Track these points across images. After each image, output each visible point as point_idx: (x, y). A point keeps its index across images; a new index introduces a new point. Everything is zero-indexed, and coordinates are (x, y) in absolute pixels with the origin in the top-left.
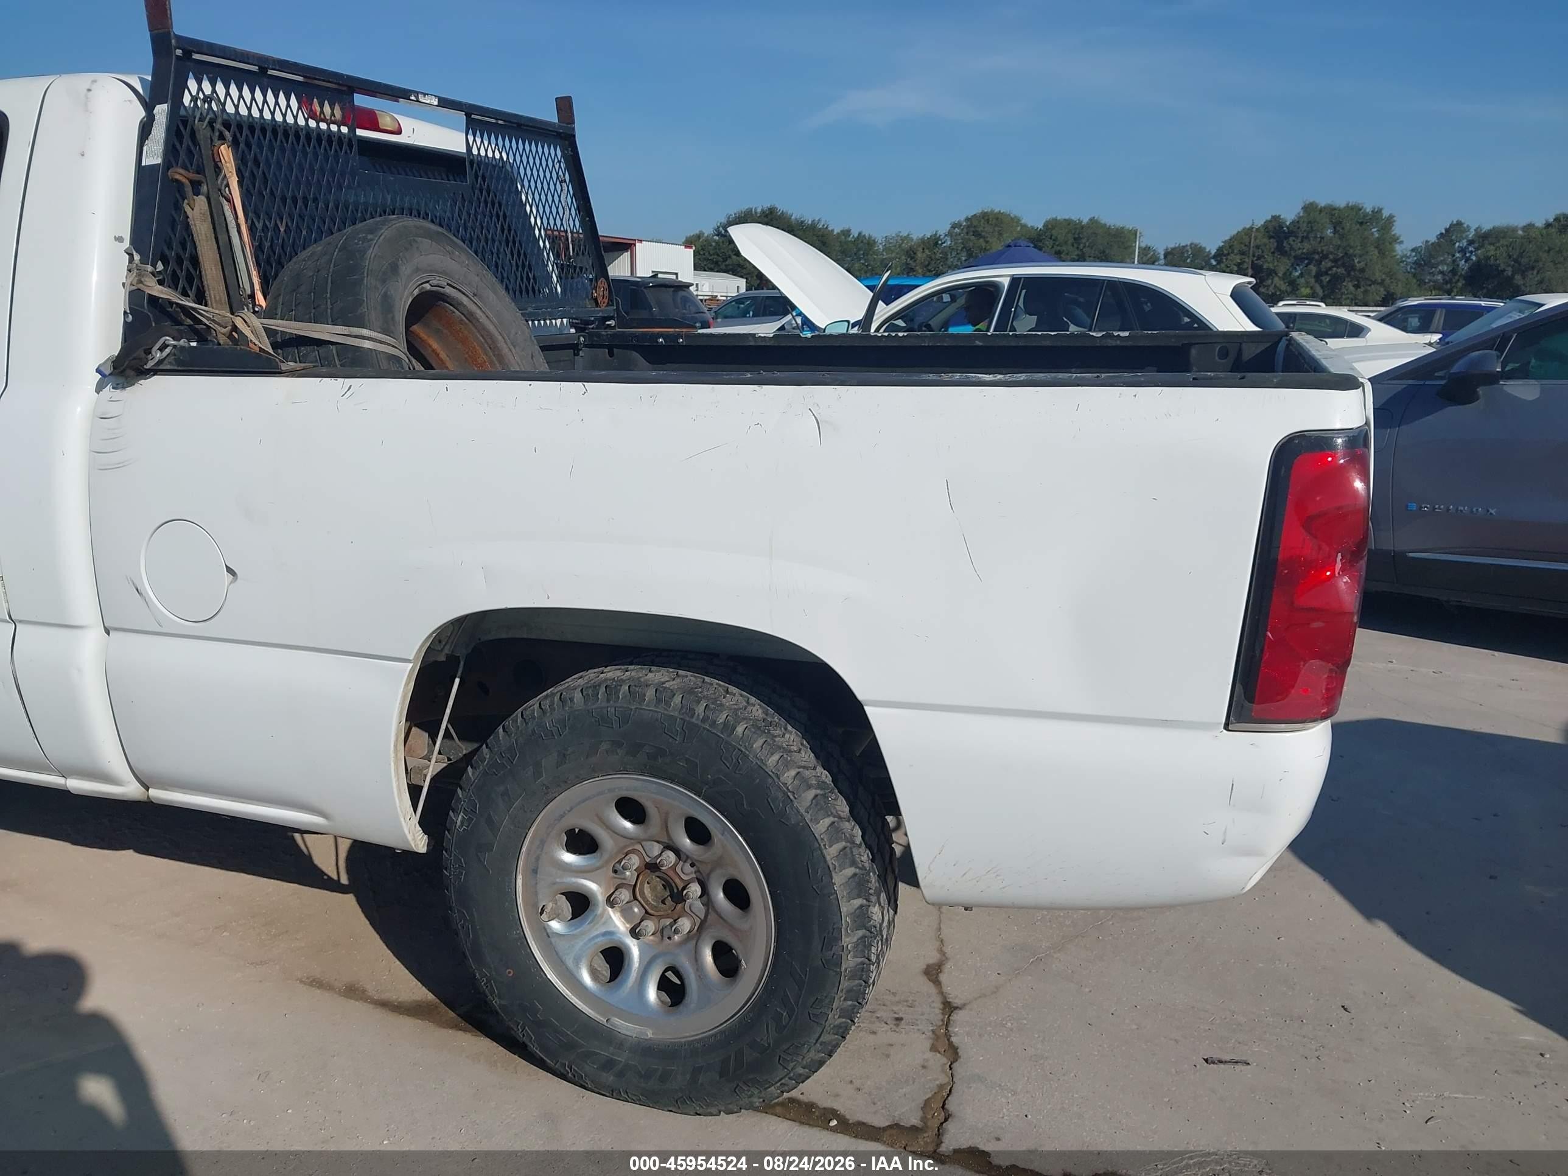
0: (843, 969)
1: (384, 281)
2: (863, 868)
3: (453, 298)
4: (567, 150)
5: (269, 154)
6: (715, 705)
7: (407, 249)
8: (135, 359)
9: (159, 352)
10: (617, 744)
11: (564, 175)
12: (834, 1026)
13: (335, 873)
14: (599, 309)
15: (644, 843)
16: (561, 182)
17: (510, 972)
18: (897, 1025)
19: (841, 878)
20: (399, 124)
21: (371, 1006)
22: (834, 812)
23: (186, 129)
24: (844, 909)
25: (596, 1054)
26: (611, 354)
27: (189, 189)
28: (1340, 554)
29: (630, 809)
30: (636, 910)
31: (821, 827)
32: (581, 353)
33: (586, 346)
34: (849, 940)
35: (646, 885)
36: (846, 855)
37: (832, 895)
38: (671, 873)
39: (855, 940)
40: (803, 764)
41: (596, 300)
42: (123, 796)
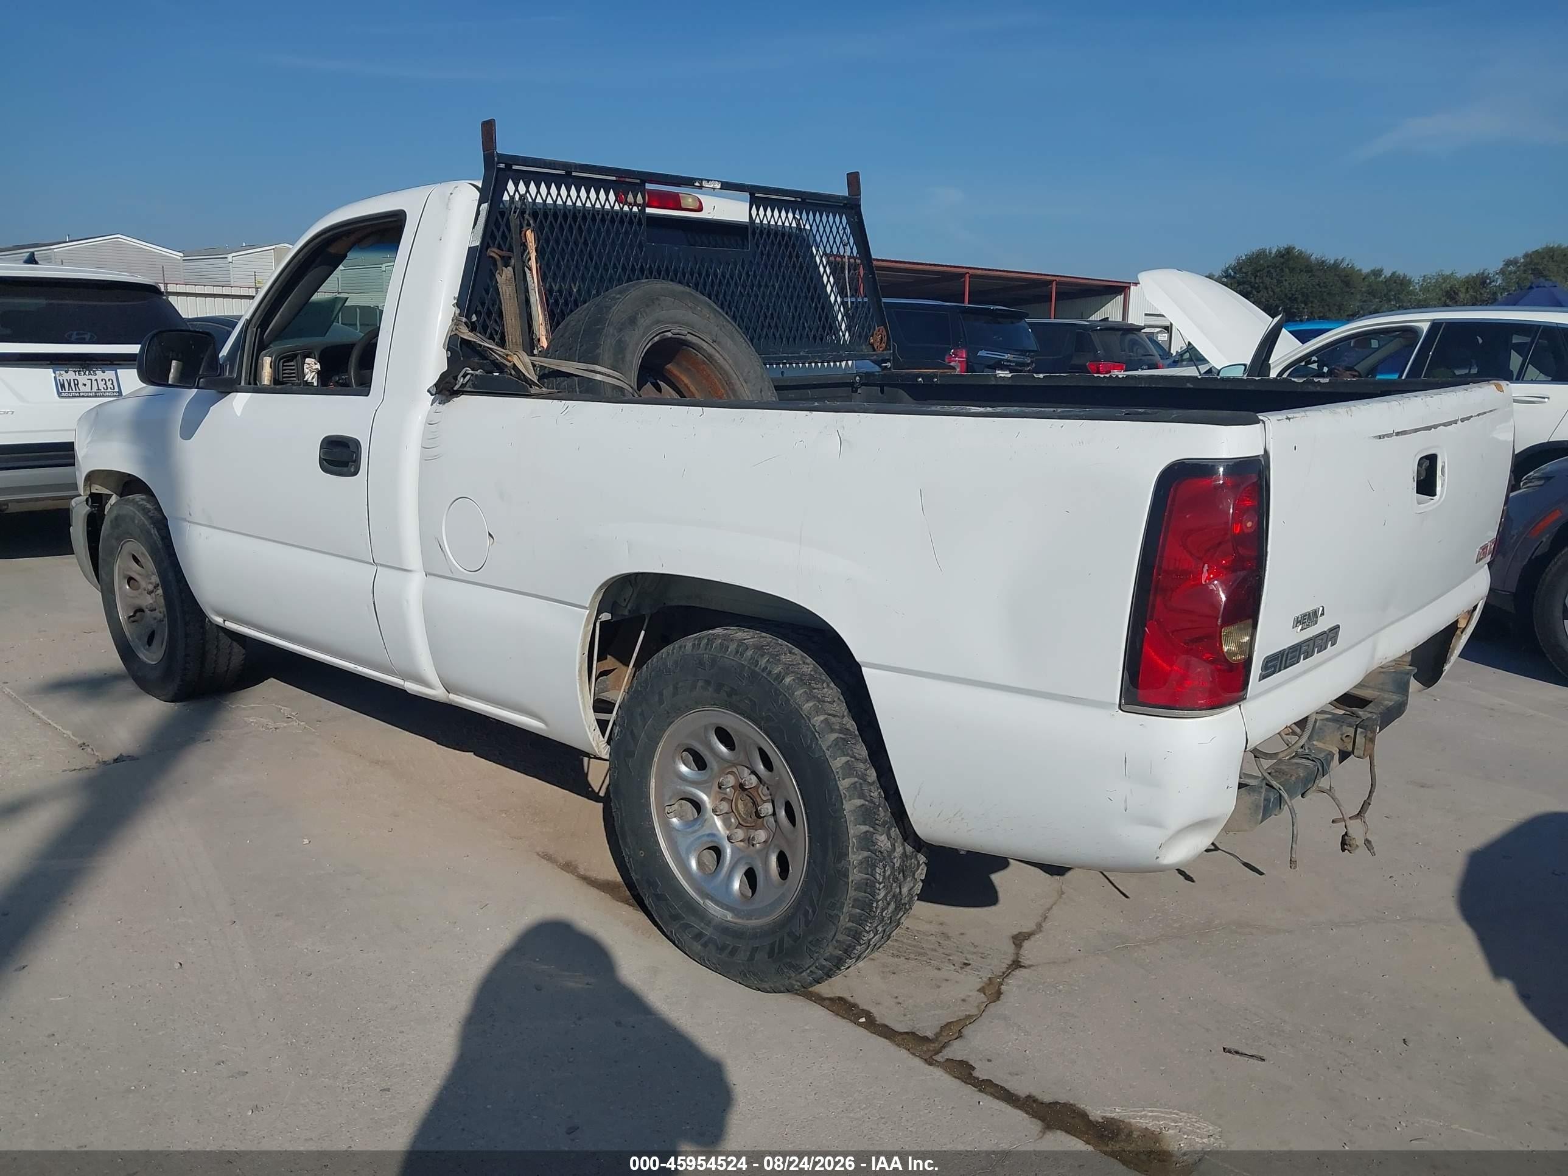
0: (850, 880)
1: (621, 330)
2: (871, 801)
3: (694, 344)
4: (853, 218)
5: (568, 234)
6: (775, 658)
7: (648, 306)
8: (447, 383)
9: (462, 379)
10: (708, 682)
11: (848, 239)
12: (845, 928)
13: (598, 788)
14: (874, 353)
15: (738, 767)
16: (844, 246)
17: (642, 854)
18: (962, 968)
19: (850, 805)
20: (700, 202)
21: (576, 878)
22: (851, 753)
23: (503, 220)
24: (851, 832)
25: (692, 926)
26: (882, 392)
27: (499, 263)
28: (1206, 565)
29: (724, 736)
30: (733, 820)
31: (838, 763)
32: (859, 391)
33: (863, 384)
34: (855, 857)
35: (740, 801)
36: (855, 788)
37: (843, 818)
38: (755, 794)
39: (860, 857)
40: (832, 712)
41: (872, 345)
42: (435, 697)
